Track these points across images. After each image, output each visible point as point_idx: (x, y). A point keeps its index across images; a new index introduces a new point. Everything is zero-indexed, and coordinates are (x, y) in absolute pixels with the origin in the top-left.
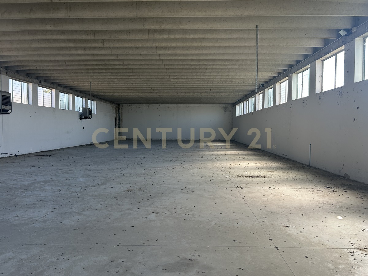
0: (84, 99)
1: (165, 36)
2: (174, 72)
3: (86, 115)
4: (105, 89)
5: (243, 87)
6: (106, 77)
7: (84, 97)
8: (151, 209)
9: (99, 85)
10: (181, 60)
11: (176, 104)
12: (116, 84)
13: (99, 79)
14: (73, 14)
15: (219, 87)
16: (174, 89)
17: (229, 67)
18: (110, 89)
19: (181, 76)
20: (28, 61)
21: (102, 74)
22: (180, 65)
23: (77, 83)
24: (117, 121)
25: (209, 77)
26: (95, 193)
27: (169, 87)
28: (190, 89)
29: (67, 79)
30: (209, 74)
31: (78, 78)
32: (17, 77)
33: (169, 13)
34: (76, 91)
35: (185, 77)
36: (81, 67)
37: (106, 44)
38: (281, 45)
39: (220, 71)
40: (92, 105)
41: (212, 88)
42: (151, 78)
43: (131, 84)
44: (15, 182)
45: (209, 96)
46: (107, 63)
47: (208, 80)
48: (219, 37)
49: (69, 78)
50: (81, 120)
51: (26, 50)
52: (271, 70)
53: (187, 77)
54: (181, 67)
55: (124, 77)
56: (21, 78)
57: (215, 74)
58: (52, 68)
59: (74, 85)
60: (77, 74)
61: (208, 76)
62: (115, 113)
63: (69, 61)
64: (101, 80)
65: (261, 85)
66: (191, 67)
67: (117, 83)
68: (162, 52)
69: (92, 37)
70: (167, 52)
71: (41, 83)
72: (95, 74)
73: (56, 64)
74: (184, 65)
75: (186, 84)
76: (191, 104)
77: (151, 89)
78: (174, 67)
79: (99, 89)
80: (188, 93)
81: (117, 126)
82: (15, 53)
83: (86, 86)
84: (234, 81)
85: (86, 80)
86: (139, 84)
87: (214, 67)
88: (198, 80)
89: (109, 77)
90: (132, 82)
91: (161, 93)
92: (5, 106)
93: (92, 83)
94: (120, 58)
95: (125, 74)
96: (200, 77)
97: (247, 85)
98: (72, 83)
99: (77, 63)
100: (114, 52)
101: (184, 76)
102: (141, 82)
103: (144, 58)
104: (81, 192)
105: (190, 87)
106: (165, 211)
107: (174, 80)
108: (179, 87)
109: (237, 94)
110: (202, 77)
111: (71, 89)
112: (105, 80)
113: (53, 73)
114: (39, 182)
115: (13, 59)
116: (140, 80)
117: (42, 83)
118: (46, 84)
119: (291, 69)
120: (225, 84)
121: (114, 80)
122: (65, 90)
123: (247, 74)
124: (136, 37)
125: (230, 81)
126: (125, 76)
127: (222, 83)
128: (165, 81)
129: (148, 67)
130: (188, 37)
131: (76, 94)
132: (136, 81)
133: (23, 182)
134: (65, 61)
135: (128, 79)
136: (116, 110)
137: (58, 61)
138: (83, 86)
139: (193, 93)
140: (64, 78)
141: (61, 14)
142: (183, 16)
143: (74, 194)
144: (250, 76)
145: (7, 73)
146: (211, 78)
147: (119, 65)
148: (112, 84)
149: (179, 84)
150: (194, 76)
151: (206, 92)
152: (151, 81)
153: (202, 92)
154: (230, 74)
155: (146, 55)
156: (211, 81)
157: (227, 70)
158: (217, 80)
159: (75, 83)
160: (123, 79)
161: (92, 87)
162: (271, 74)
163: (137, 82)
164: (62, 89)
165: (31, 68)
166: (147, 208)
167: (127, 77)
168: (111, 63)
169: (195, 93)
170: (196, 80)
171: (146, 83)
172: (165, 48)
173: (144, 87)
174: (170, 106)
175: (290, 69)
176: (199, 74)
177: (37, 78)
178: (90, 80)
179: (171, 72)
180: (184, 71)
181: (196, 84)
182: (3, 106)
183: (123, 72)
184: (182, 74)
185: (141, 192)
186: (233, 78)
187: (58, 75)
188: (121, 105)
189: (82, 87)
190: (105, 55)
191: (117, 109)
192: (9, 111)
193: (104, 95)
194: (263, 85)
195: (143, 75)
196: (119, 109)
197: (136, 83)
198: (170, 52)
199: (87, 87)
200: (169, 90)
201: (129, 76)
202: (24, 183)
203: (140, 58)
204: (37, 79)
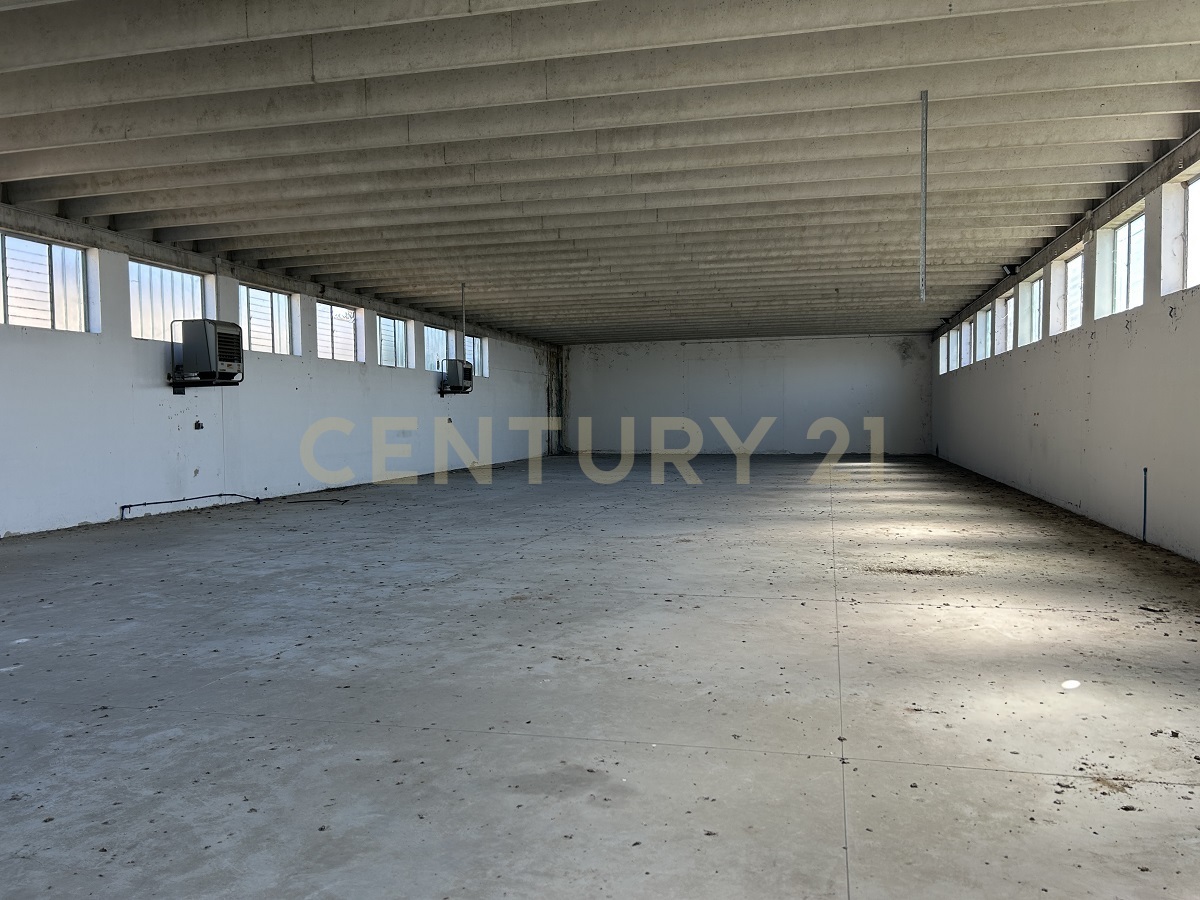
0: (452, 334)
1: (646, 144)
2: (706, 244)
3: (455, 380)
4: (507, 301)
5: (947, 276)
6: (504, 269)
7: (452, 328)
8: (552, 648)
9: (489, 290)
10: (715, 207)
11: (736, 339)
12: (537, 287)
13: (483, 274)
14: (377, 108)
15: (864, 279)
16: (716, 291)
17: (877, 218)
18: (522, 300)
19: (730, 252)
20: (285, 236)
21: (490, 260)
22: (717, 221)
23: (424, 287)
24: (554, 399)
25: (819, 252)
26: (426, 603)
27: (697, 286)
28: (767, 289)
29: (396, 279)
30: (815, 243)
31: (425, 273)
32: (259, 279)
33: (639, 82)
34: (428, 310)
35: (742, 256)
36: (427, 244)
37: (481, 178)
38: (1029, 142)
39: (849, 231)
40: (477, 351)
41: (842, 283)
42: (638, 265)
43: (581, 285)
44: (235, 570)
45: (839, 309)
46: (497, 228)
47: (819, 260)
48: (809, 133)
49: (399, 274)
50: (442, 396)
51: (275, 207)
52: (1025, 220)
53: (746, 255)
54: (720, 227)
55: (554, 266)
56: (269, 282)
57: (838, 242)
58: (349, 250)
59: (418, 295)
60: (419, 265)
61: (817, 248)
62: (546, 372)
63: (390, 228)
64: (489, 277)
65: (1005, 268)
66: (749, 226)
67: (539, 284)
68: (646, 188)
69: (439, 163)
70: (661, 187)
71: (325, 294)
72: (470, 262)
73: (358, 238)
74: (728, 220)
75: (751, 277)
76: (786, 338)
77: (643, 295)
78: (698, 229)
79: (490, 302)
80: (766, 303)
81: (554, 411)
82: (246, 216)
83: (449, 295)
84: (911, 260)
85: (448, 279)
86: (604, 284)
87: (827, 220)
88: (785, 261)
89: (512, 268)
90: (582, 279)
91: (679, 307)
92: (226, 363)
93: (469, 288)
94: (529, 212)
95: (556, 257)
96: (788, 254)
97: (956, 269)
98: (411, 288)
99: (412, 234)
100: (509, 196)
101: (739, 252)
102: (610, 277)
103: (599, 210)
104: (390, 598)
105: (765, 283)
106: (588, 654)
107: (708, 266)
108: (729, 285)
109: (932, 300)
110: (796, 253)
111: (412, 306)
112: (503, 276)
113: (356, 264)
114: (292, 572)
115: (245, 232)
116: (603, 272)
117: (329, 292)
118: (338, 294)
119: (1093, 215)
120: (879, 272)
121: (528, 275)
122: (394, 309)
123: (945, 236)
124: (561, 154)
125: (897, 261)
126: (557, 261)
127: (870, 267)
128: (681, 270)
129: (618, 233)
130: (713, 140)
131: (428, 320)
132: (595, 275)
133: (255, 569)
134: (380, 229)
135: (569, 270)
136: (550, 365)
137: (361, 230)
138: (445, 296)
139: (781, 303)
140: (387, 276)
141: (347, 110)
142: (679, 86)
143: (370, 604)
144: (960, 241)
145: (232, 270)
146: (827, 255)
147: (535, 232)
148: (525, 288)
149: (728, 278)
150: (770, 250)
151: (824, 297)
152: (638, 273)
153: (814, 299)
154: (886, 240)
155: (603, 199)
156: (831, 263)
157: (874, 228)
158: (849, 259)
159: (419, 287)
160: (555, 270)
161: (467, 297)
162: (1029, 233)
163: (597, 278)
164: (384, 307)
165: (296, 253)
166: (541, 646)
167: (565, 265)
168: (508, 227)
169: (790, 302)
170: (779, 262)
171: (626, 280)
172: (657, 177)
173: (621, 290)
174: (717, 346)
175: (1089, 213)
176: (785, 244)
177: (315, 279)
178: (461, 278)
179: (694, 244)
180: (732, 237)
181: (785, 275)
182: (220, 363)
183: (549, 253)
184: (728, 248)
185: (549, 604)
186: (902, 252)
187: (370, 268)
188: (565, 348)
189: (441, 300)
190: (486, 206)
191: (554, 361)
192: (238, 378)
193: (508, 319)
194: (1012, 268)
195: (609, 258)
196: (559, 361)
197: (593, 282)
198: (672, 186)
199: (454, 299)
200: (700, 298)
201: (571, 261)
202: (257, 573)
203: (588, 209)
204: (316, 282)
